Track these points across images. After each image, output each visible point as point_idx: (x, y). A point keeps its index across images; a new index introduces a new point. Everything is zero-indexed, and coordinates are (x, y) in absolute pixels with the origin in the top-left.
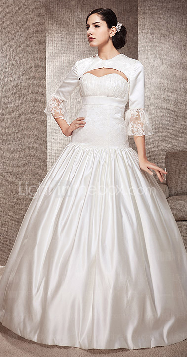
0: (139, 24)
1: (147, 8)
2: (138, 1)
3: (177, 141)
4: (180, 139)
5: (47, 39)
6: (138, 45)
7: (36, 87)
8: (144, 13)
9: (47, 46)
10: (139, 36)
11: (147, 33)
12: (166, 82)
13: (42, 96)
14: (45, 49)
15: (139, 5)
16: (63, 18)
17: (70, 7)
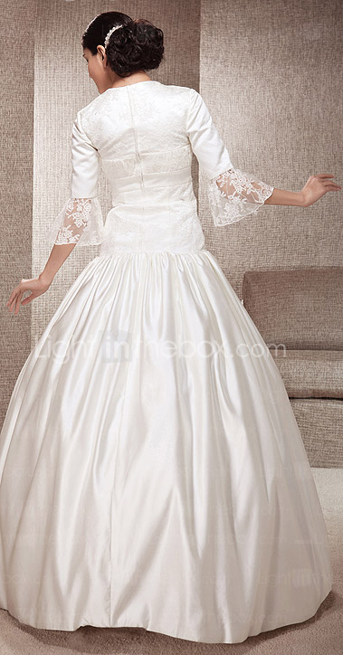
0: (201, 42)
1: (217, 14)
2: (202, 2)
3: (265, 252)
4: (270, 249)
5: (36, 62)
6: (199, 81)
7: (14, 148)
8: (211, 23)
9: (36, 77)
10: (201, 64)
11: (215, 59)
12: (247, 146)
13: (25, 166)
14: (32, 80)
15: (202, 8)
16: (66, 27)
17: (80, 7)
